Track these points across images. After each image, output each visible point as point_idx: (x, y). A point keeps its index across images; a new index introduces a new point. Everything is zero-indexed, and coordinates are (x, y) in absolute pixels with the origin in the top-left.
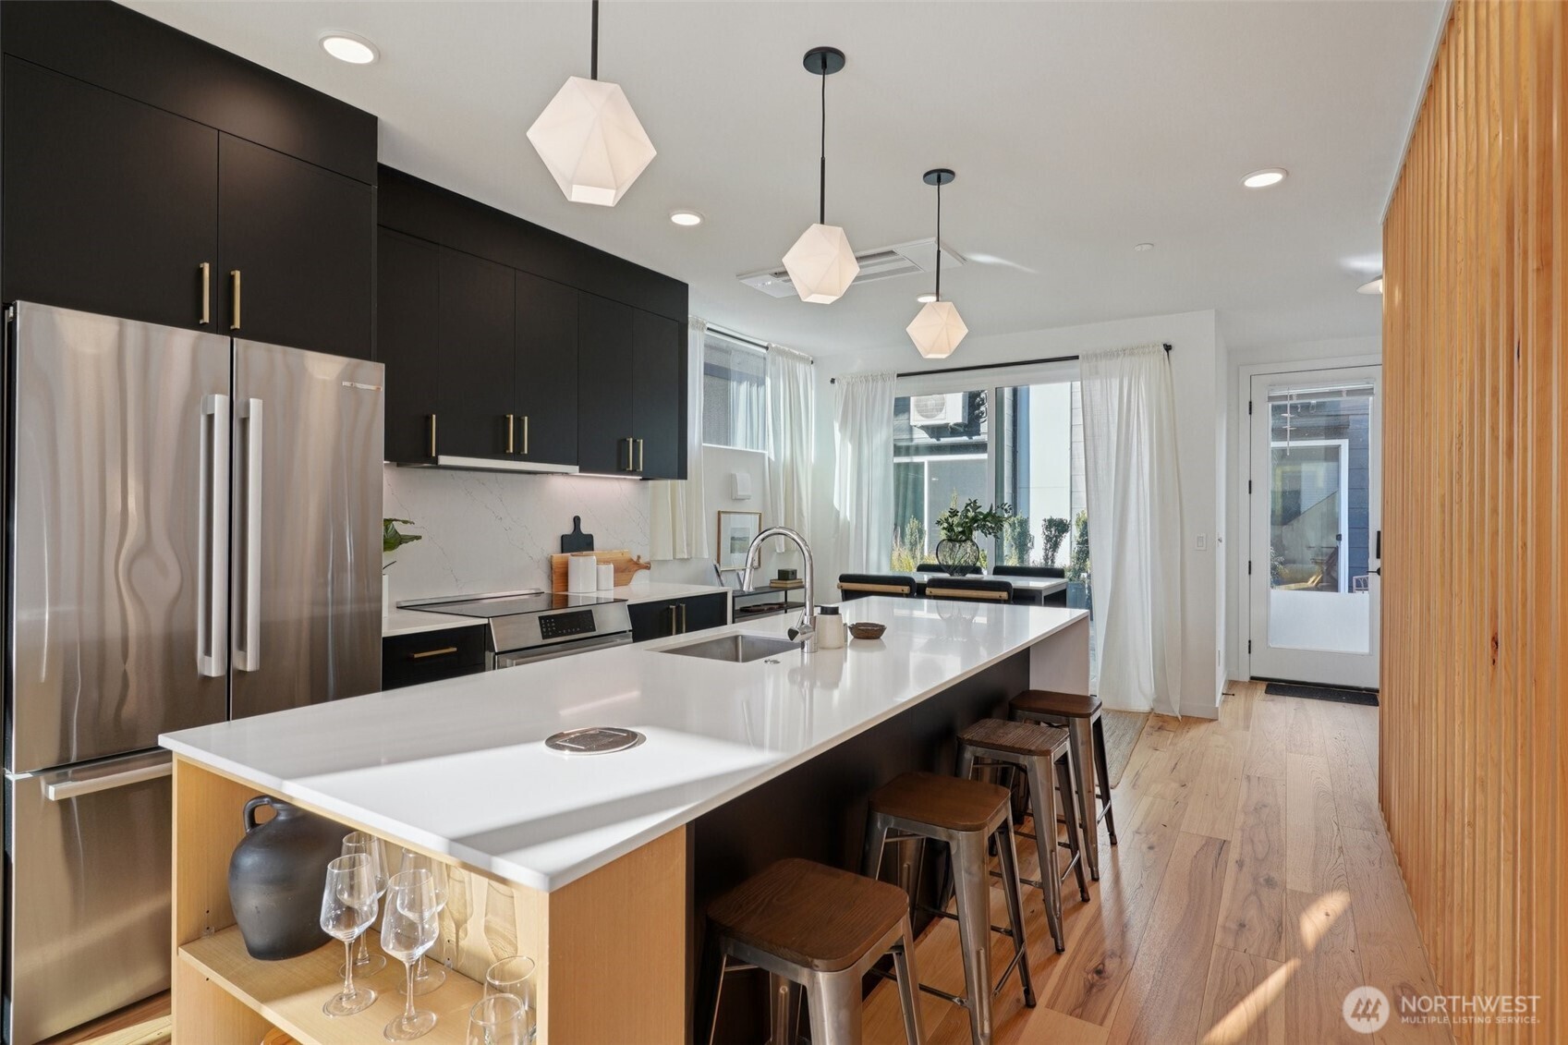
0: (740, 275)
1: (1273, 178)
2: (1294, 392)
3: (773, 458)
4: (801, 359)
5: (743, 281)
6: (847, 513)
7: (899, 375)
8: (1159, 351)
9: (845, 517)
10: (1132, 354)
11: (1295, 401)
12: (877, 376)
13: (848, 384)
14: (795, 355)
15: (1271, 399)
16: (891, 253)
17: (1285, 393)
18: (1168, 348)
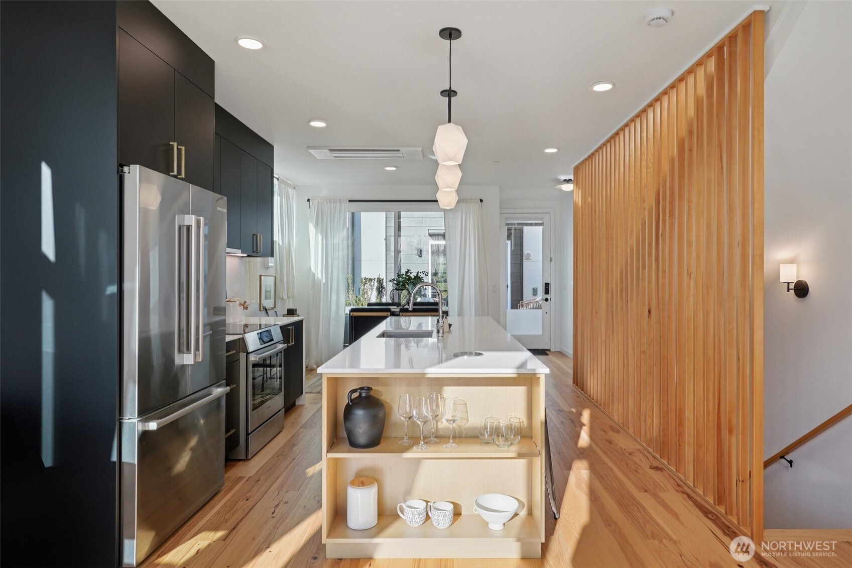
0: (309, 147)
1: (554, 150)
2: (516, 222)
3: (281, 243)
4: (289, 185)
5: (309, 150)
6: (319, 274)
7: (349, 201)
8: (478, 202)
9: (318, 277)
10: (467, 202)
11: (516, 226)
12: (336, 200)
13: (319, 202)
14: (288, 183)
15: (507, 224)
16: (399, 150)
17: (512, 222)
18: (481, 201)
